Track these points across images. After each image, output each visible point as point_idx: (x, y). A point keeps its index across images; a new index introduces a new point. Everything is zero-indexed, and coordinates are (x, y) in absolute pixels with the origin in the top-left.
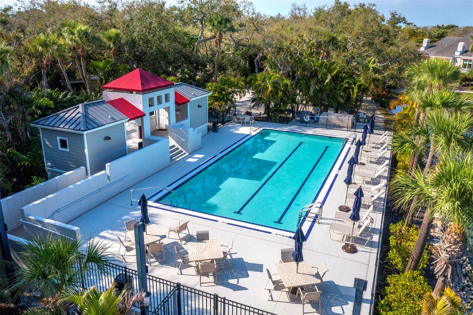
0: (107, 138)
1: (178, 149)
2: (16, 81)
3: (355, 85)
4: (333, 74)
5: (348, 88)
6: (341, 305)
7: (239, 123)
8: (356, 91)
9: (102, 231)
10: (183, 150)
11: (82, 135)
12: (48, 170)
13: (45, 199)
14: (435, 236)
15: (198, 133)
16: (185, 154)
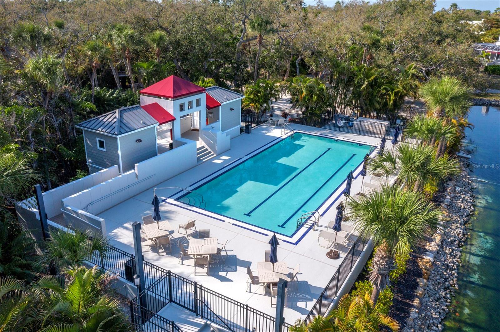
0: (139, 141)
1: (207, 150)
2: (65, 88)
3: (392, 92)
4: (370, 80)
5: (385, 94)
6: (306, 301)
7: (274, 124)
8: (392, 97)
9: (126, 223)
10: (211, 151)
11: (116, 138)
12: (89, 165)
13: (81, 193)
14: (429, 250)
15: (227, 135)
16: (213, 155)
